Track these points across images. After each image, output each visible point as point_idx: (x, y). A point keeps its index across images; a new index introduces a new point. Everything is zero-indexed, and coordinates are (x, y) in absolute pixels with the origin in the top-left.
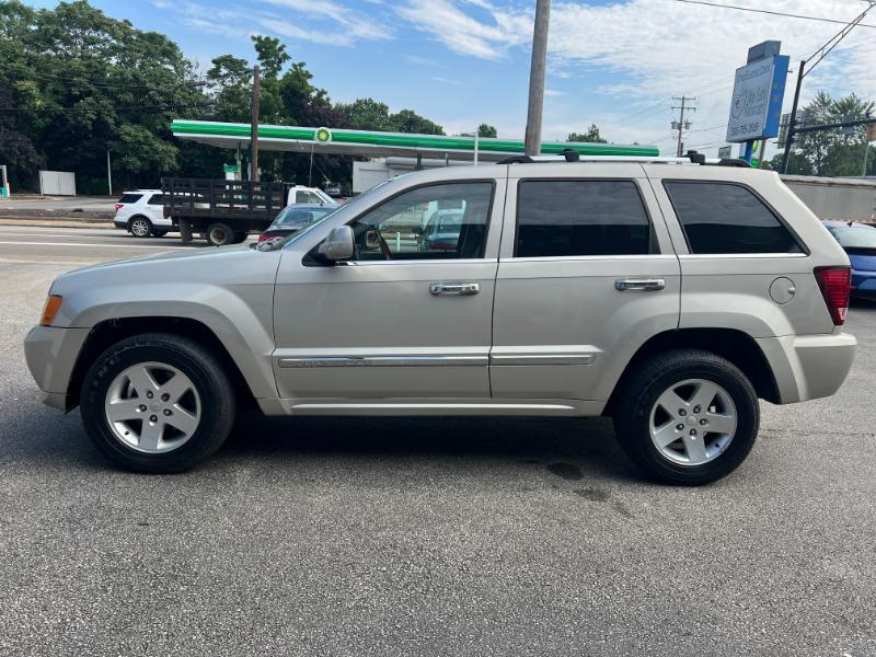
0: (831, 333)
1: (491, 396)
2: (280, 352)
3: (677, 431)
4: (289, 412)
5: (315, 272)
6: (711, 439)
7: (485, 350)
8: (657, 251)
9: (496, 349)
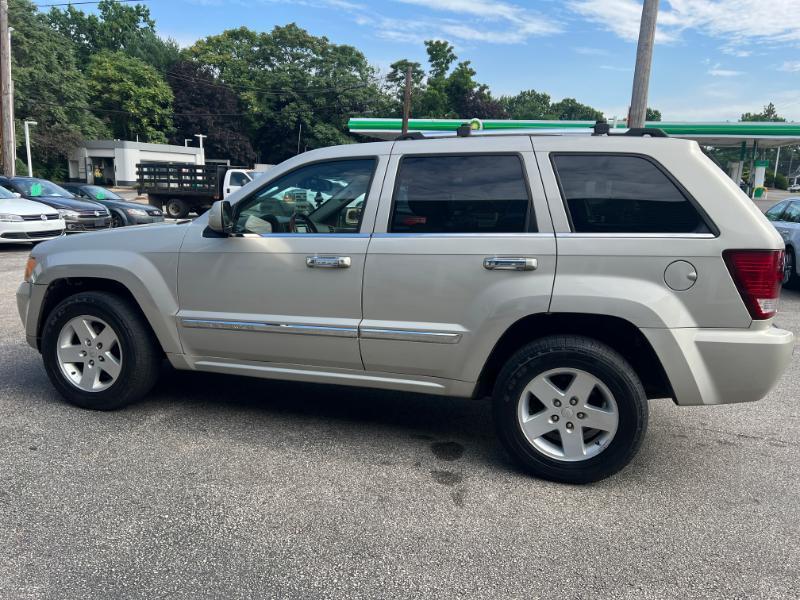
0: (749, 328)
1: (364, 368)
2: (184, 313)
3: (551, 422)
4: (194, 368)
5: (212, 243)
6: (591, 436)
7: (355, 322)
8: (534, 229)
9: (366, 323)
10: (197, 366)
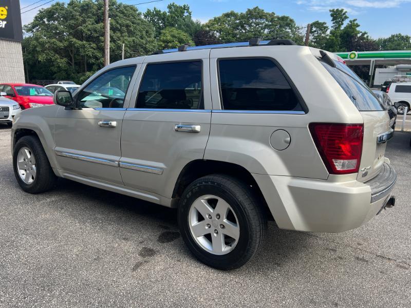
0: (326, 180)
1: (124, 185)
2: (58, 148)
3: (207, 228)
4: (63, 177)
7: (118, 158)
8: (202, 107)
9: (123, 159)
10: (64, 175)
